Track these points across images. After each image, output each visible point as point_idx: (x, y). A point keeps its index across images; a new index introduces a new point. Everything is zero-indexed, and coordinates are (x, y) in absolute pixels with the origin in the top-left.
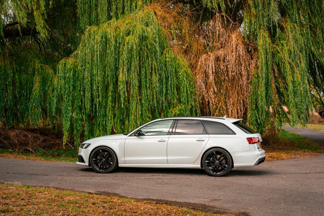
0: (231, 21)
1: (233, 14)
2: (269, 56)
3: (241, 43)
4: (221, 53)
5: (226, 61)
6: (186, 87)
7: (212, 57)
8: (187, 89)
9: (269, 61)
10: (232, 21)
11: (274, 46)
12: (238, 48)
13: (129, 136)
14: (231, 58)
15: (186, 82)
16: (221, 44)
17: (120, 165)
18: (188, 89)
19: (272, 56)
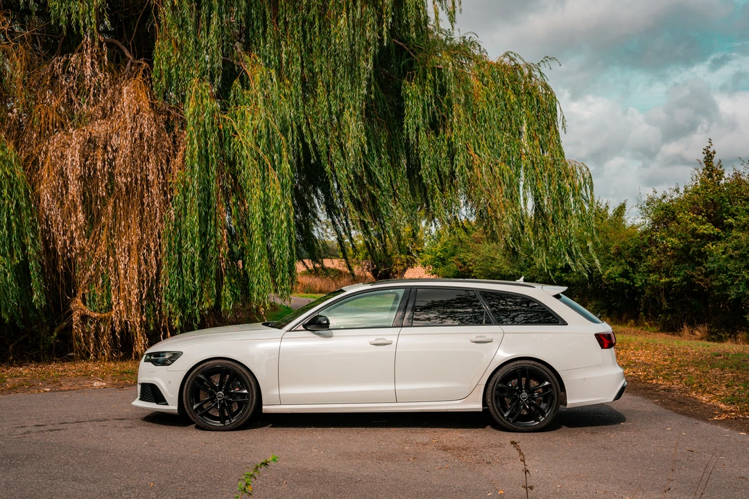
0: (128, 55)
1: (132, 42)
2: (212, 140)
3: (147, 106)
4: (99, 129)
5: (109, 149)
6: (9, 212)
7: (76, 139)
8: (9, 218)
9: (211, 151)
10: (131, 57)
11: (225, 116)
12: (140, 120)
13: (290, 331)
14: (123, 143)
15: (7, 202)
16: (103, 109)
17: (267, 408)
18: (12, 217)
19: (218, 142)
